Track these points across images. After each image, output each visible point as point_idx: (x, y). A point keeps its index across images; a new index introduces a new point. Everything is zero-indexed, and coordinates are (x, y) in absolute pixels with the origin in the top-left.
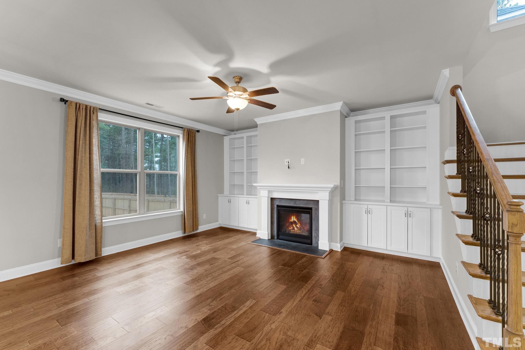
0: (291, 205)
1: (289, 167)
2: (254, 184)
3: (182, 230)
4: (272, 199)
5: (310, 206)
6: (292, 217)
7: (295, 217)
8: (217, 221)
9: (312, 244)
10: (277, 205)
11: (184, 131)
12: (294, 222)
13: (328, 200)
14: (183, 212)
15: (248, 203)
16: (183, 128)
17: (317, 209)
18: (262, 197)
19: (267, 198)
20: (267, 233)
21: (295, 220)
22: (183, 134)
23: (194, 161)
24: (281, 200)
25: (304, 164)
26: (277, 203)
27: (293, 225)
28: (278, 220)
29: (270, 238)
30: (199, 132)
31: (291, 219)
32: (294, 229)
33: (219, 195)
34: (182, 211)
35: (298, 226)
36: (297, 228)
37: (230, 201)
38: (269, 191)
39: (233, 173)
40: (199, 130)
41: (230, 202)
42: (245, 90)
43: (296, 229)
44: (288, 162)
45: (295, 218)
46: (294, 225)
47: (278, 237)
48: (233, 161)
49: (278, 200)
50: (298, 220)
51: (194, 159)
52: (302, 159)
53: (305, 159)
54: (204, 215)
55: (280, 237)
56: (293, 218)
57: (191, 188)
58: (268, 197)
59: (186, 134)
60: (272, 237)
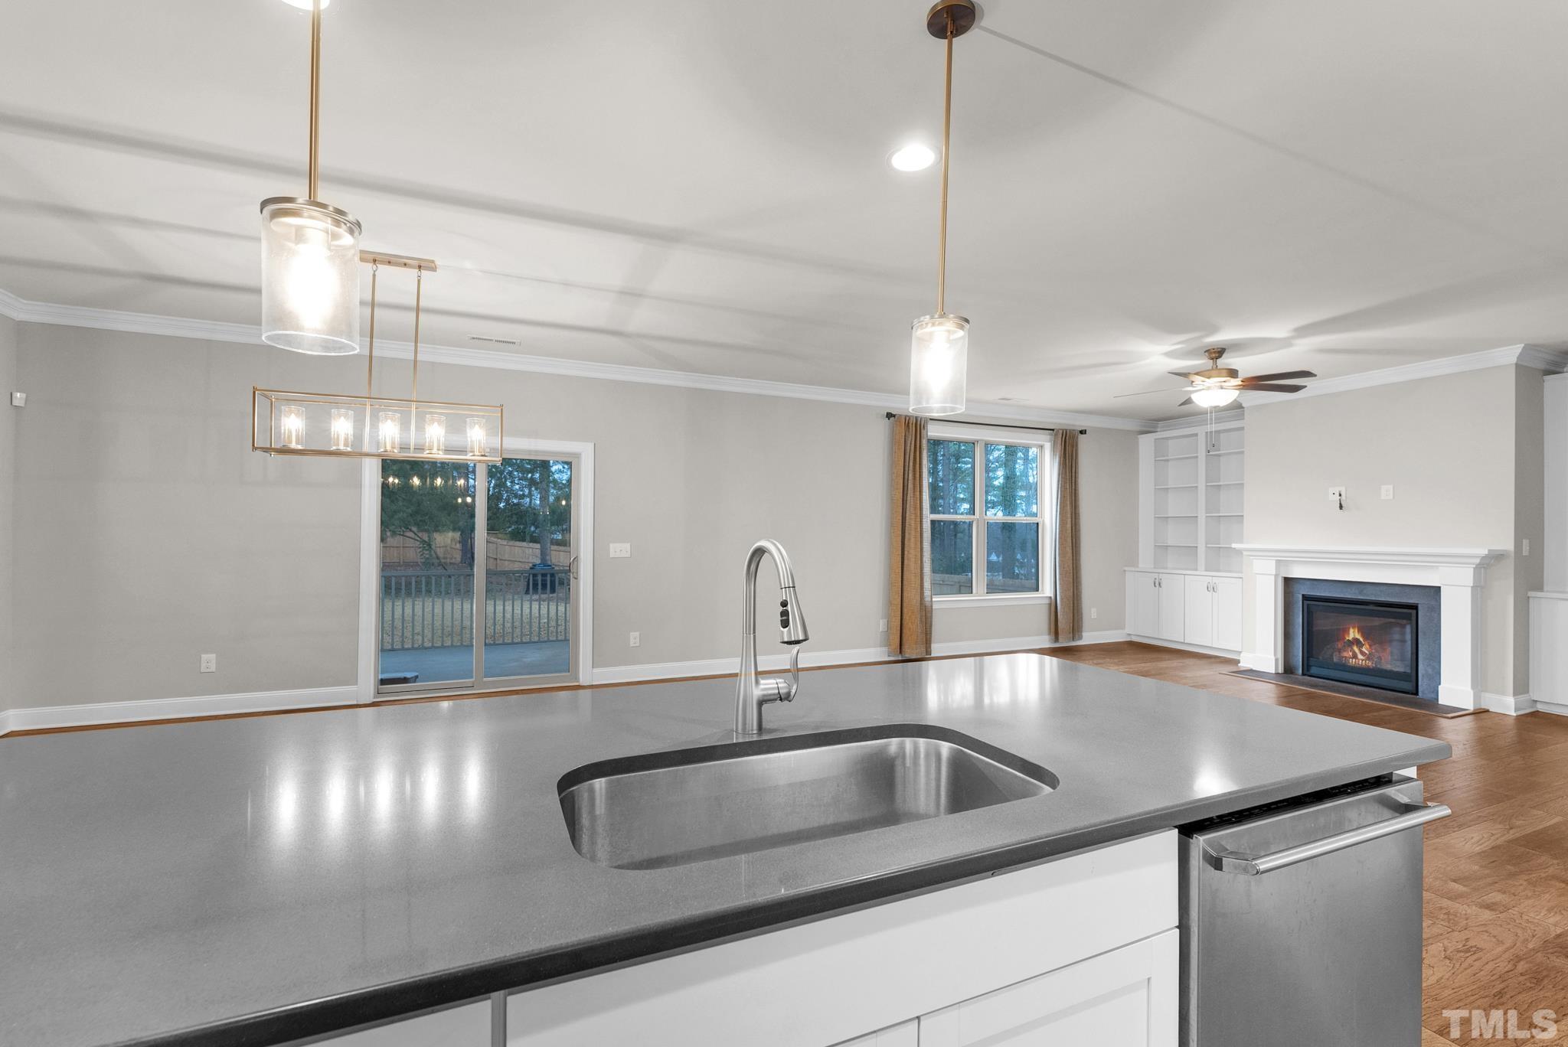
0: (1349, 597)
1: (1341, 507)
2: (1234, 546)
3: (1050, 634)
4: (1288, 582)
5: (1412, 601)
6: (1351, 630)
7: (1356, 631)
8: (1123, 628)
9: (1417, 693)
10: (1303, 595)
11: (1056, 435)
12: (1357, 642)
13: (1472, 587)
14: (1053, 598)
15: (1212, 589)
16: (1053, 430)
17: (1436, 609)
18: (1258, 576)
19: (1273, 577)
20: (1273, 658)
21: (1358, 636)
22: (1054, 441)
23: (1075, 493)
24: (1315, 583)
25: (1391, 497)
26: (1301, 591)
27: (1352, 649)
28: (1308, 631)
29: (1281, 670)
30: (1085, 433)
31: (1349, 634)
32: (1355, 656)
33: (1126, 568)
34: (1051, 597)
35: (1364, 649)
36: (1364, 656)
37: (1158, 584)
38: (1278, 562)
39: (1162, 519)
40: (1085, 431)
41: (1160, 584)
42: (1233, 373)
43: (1360, 657)
44: (1338, 494)
45: (1358, 631)
46: (1356, 649)
47: (1308, 670)
48: (1162, 490)
49: (1308, 582)
50: (1363, 636)
51: (1075, 490)
52: (1384, 488)
53: (1394, 488)
54: (1094, 610)
55: (1314, 670)
56: (1354, 632)
57: (1069, 550)
58: (1276, 576)
59: (1059, 441)
60: (1288, 670)
